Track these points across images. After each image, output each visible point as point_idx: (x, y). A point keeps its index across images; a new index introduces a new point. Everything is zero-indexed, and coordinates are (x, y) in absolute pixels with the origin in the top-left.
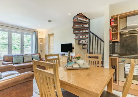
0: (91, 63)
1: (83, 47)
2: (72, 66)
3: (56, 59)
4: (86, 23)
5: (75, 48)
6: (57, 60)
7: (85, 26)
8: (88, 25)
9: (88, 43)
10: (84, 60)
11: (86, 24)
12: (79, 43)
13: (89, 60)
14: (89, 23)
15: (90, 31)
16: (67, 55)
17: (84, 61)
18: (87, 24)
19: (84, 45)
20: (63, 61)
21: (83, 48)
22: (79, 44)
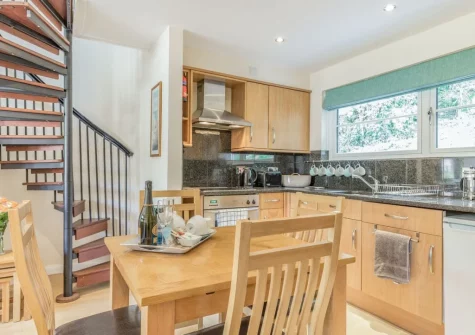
4: (52, 70)
7: (49, 81)
8: (61, 77)
11: (54, 73)
14: (65, 71)
15: (74, 106)
18: (57, 73)
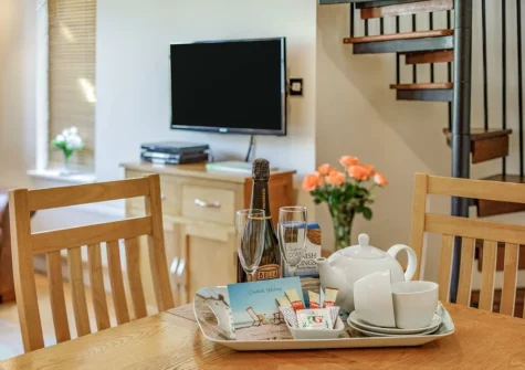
0: (478, 255)
1: (406, 79)
2: (279, 320)
3: (130, 229)
5: (310, 88)
6: (144, 240)
9: (449, 42)
10: (395, 249)
12: (359, 33)
13: (458, 240)
16: (229, 158)
17: (402, 258)
19: (414, 57)
20: (189, 230)
21: (405, 93)
22: (360, 47)
